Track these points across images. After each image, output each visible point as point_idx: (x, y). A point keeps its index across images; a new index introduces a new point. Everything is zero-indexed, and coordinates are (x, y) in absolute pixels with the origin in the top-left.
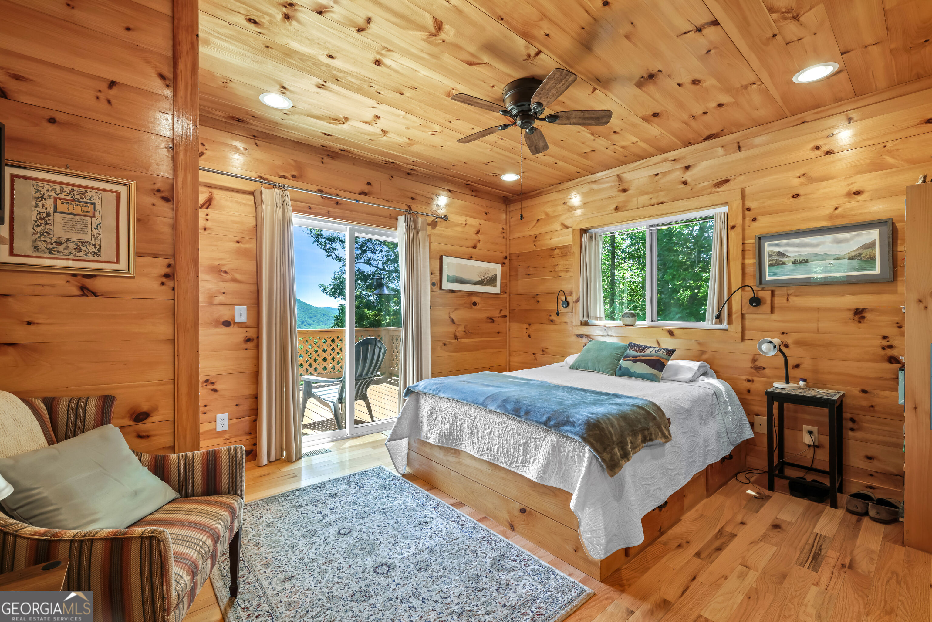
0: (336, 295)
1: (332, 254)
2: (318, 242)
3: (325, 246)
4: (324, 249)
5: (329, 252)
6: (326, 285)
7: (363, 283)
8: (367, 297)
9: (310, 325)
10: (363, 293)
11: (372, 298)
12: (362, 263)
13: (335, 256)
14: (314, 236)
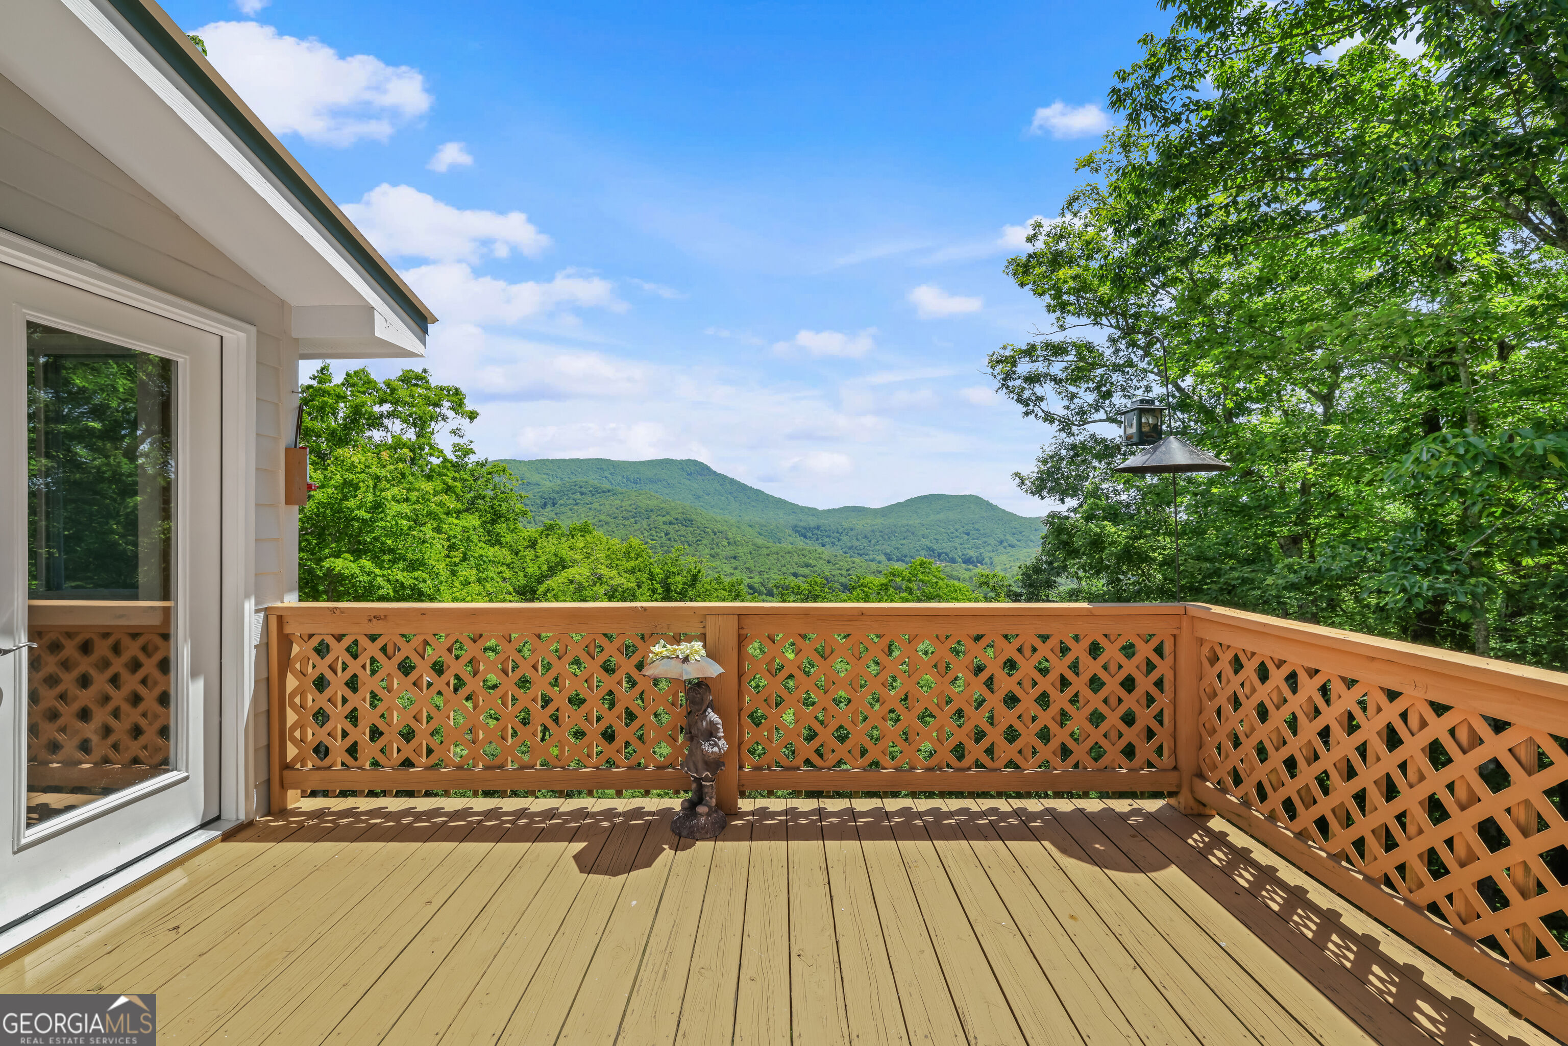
0: (1045, 493)
1: (1036, 409)
2: (1008, 387)
3: (1019, 395)
4: (1019, 401)
5: (1028, 405)
6: (1025, 473)
7: (1103, 465)
8: (1112, 495)
9: (1013, 547)
10: (1104, 486)
11: (1124, 497)
12: (1101, 421)
13: (1041, 414)
14: (999, 378)
